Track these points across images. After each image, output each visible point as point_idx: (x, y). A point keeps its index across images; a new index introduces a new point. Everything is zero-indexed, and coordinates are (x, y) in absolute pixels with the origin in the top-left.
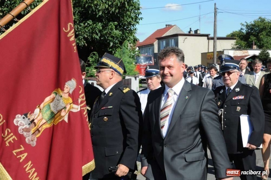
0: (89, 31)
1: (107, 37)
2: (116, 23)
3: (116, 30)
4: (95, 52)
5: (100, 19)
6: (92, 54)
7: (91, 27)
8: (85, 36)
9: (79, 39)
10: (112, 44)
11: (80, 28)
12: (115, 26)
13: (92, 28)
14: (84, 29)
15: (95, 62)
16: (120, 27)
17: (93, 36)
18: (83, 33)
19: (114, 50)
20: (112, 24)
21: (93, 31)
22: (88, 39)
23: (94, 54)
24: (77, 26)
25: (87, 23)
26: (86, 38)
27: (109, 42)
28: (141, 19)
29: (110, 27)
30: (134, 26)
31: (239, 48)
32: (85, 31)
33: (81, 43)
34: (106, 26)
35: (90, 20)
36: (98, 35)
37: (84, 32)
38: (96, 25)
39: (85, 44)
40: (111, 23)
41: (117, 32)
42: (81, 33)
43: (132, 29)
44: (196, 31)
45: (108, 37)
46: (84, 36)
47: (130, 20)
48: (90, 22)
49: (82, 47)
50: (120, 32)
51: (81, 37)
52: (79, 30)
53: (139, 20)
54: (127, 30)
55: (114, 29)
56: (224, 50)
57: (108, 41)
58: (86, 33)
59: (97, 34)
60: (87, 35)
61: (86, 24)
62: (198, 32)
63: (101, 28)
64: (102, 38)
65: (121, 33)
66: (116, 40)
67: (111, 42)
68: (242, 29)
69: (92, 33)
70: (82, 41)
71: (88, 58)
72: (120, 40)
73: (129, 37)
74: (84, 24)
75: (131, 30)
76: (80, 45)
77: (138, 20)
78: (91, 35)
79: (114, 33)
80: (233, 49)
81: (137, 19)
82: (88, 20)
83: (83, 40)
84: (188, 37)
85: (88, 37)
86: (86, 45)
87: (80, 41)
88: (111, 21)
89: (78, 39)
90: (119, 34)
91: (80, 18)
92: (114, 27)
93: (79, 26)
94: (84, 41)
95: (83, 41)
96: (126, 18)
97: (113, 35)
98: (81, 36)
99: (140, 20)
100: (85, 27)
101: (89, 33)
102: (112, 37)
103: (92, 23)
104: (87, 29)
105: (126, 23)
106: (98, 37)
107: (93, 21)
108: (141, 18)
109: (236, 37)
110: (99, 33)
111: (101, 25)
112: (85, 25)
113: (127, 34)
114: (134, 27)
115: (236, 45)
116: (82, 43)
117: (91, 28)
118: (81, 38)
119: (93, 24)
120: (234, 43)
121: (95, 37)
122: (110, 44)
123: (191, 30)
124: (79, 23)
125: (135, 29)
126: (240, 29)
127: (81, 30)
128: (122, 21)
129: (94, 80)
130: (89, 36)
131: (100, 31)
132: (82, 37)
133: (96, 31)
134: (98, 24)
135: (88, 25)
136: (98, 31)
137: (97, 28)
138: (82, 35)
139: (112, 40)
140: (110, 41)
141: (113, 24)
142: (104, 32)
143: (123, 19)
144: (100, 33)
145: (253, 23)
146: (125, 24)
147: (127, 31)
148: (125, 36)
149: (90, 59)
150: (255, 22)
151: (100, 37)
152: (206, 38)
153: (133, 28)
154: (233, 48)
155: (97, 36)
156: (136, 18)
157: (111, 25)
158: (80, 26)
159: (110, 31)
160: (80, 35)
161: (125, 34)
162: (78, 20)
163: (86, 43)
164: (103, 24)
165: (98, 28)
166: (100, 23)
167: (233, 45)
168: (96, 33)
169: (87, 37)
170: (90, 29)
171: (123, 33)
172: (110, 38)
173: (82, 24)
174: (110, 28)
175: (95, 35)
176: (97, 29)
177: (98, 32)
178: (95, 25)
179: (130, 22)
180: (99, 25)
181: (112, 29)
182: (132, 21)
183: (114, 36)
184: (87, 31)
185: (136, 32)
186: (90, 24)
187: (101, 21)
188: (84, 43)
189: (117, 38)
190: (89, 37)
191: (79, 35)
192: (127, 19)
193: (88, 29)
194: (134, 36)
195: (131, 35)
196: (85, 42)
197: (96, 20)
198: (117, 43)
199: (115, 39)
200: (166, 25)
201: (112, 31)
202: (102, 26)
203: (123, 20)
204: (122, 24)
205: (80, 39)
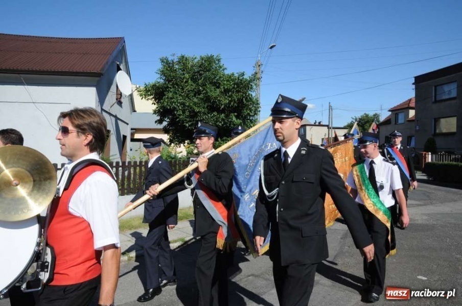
2: (236, 114)
5: (223, 111)
20: (233, 115)
29: (231, 117)
40: (231, 114)
44: (320, 123)
59: (221, 122)
62: (321, 123)
63: (224, 118)
68: (352, 121)
69: (217, 122)
74: (211, 115)
82: (214, 111)
84: (313, 127)
99: (259, 112)
100: (211, 117)
103: (217, 114)
117: (216, 118)
123: (316, 122)
131: (223, 120)
145: (360, 117)
150: (361, 116)
151: (222, 125)
152: (327, 127)
173: (209, 115)
176: (220, 119)
178: (219, 115)
180: (223, 116)
186: (215, 115)
187: (224, 113)
197: (220, 111)
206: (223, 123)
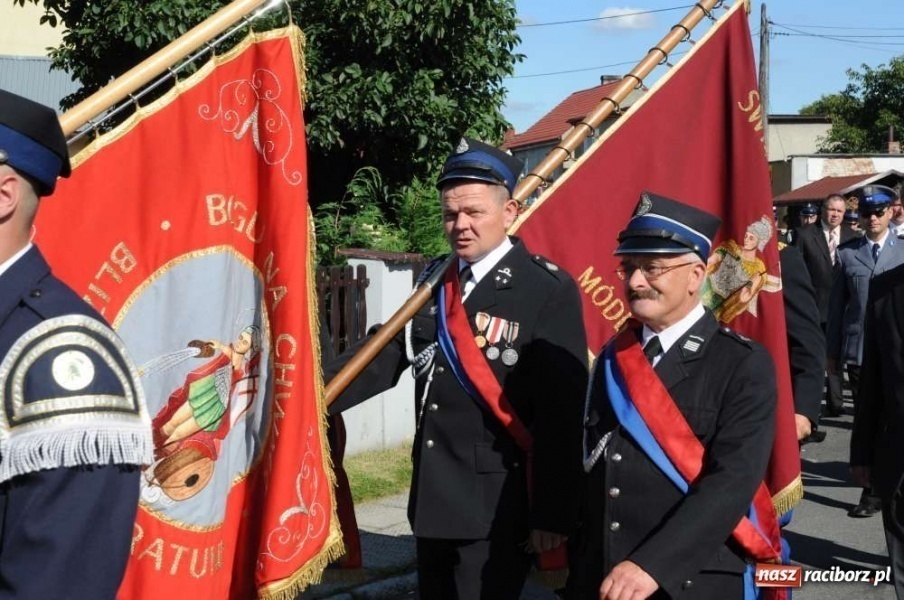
0: (353, 99)
1: (409, 117)
2: (438, 72)
3: (437, 94)
4: (370, 168)
5: (386, 61)
6: (362, 174)
7: (358, 85)
8: (338, 115)
9: (319, 125)
10: (424, 140)
11: (321, 89)
12: (435, 81)
13: (362, 88)
14: (335, 92)
15: (369, 200)
16: (452, 84)
17: (365, 116)
18: (332, 105)
19: (432, 161)
20: (426, 77)
21: (365, 97)
22: (350, 124)
23: (368, 175)
24: (314, 83)
25: (346, 73)
26: (342, 121)
27: (416, 134)
28: (521, 60)
30: (498, 82)
31: (843, 151)
32: (339, 99)
33: (327, 139)
34: (405, 84)
35: (354, 65)
36: (379, 113)
37: (334, 103)
38: (374, 80)
39: (337, 142)
40: (421, 72)
41: (443, 103)
42: (326, 107)
43: (491, 92)
45: (411, 118)
46: (336, 116)
47: (484, 61)
48: (353, 69)
49: (328, 152)
50: (451, 101)
51: (325, 119)
52: (318, 95)
53: (514, 62)
54: (474, 96)
55: (432, 93)
56: (792, 157)
57: (413, 131)
58: (340, 106)
59: (377, 110)
60: (345, 112)
61: (342, 77)
63: (390, 89)
64: (392, 123)
65: (454, 103)
66: (437, 127)
67: (422, 133)
68: (851, 88)
69: (362, 106)
70: (329, 130)
71: (348, 186)
72: (452, 127)
73: (480, 118)
74: (336, 76)
75: (486, 94)
76: (322, 144)
77: (509, 63)
78: (357, 112)
79: (432, 106)
80: (823, 153)
81: (506, 60)
82: (348, 64)
83: (331, 128)
85: (347, 118)
86: (342, 143)
87: (322, 131)
88: (422, 66)
89: (316, 125)
90: (449, 109)
91: (323, 57)
92: (432, 86)
93: (317, 83)
94: (336, 130)
95: (331, 132)
96: (469, 57)
97: (430, 112)
98: (324, 117)
99: (517, 61)
100: (338, 86)
101: (351, 106)
102: (426, 117)
103: (360, 72)
104: (344, 92)
105: (471, 72)
106: (380, 120)
107: (362, 68)
108: (521, 57)
109: (832, 116)
110: (382, 104)
111: (389, 80)
112: (338, 80)
113: (473, 109)
114: (496, 85)
115: (833, 140)
116: (329, 137)
117: (356, 89)
118: (324, 123)
119: (365, 76)
120: (826, 135)
121: (369, 119)
122: (417, 141)
124: (320, 72)
125: (501, 92)
126: (844, 88)
127: (326, 97)
128: (457, 65)
129: (367, 258)
130: (350, 114)
131: (387, 99)
132: (329, 120)
133: (372, 97)
134: (380, 76)
135: (348, 81)
136: (382, 99)
137: (375, 91)
138: (328, 114)
139: (424, 128)
140: (419, 130)
141: (429, 75)
142: (401, 103)
143: (459, 60)
144: (388, 107)
145: (888, 68)
146: (468, 74)
147: (475, 99)
148: (469, 114)
149: (356, 188)
150: (895, 64)
151: (386, 119)
153: (495, 87)
154: (821, 151)
155: (376, 114)
156: (504, 55)
157: (423, 78)
158: (323, 82)
159: (417, 98)
160: (323, 114)
161: (469, 108)
162: (316, 63)
163: (340, 137)
164: (397, 75)
165: (381, 88)
166: (386, 74)
167: (821, 142)
168: (375, 104)
169: (344, 117)
170: (354, 94)
171: (462, 105)
172: (419, 123)
173: (329, 78)
174: (419, 89)
175: (369, 112)
176: (375, 94)
177: (379, 103)
178: (370, 79)
179: (484, 68)
180: (385, 81)
181: (424, 93)
182: (489, 65)
183: (431, 115)
184: (345, 98)
185: (505, 100)
186: (355, 76)
187: (391, 68)
188: (334, 137)
189: (442, 121)
190: (350, 120)
191: (318, 113)
192: (475, 59)
193: (349, 93)
194: (495, 114)
195: (488, 112)
196: (338, 134)
197: (373, 62)
198: (443, 139)
199: (435, 124)
200: (602, 78)
201: (426, 98)
202: (392, 82)
203: (462, 63)
204: (459, 76)
205: (322, 125)
206: (384, 111)
